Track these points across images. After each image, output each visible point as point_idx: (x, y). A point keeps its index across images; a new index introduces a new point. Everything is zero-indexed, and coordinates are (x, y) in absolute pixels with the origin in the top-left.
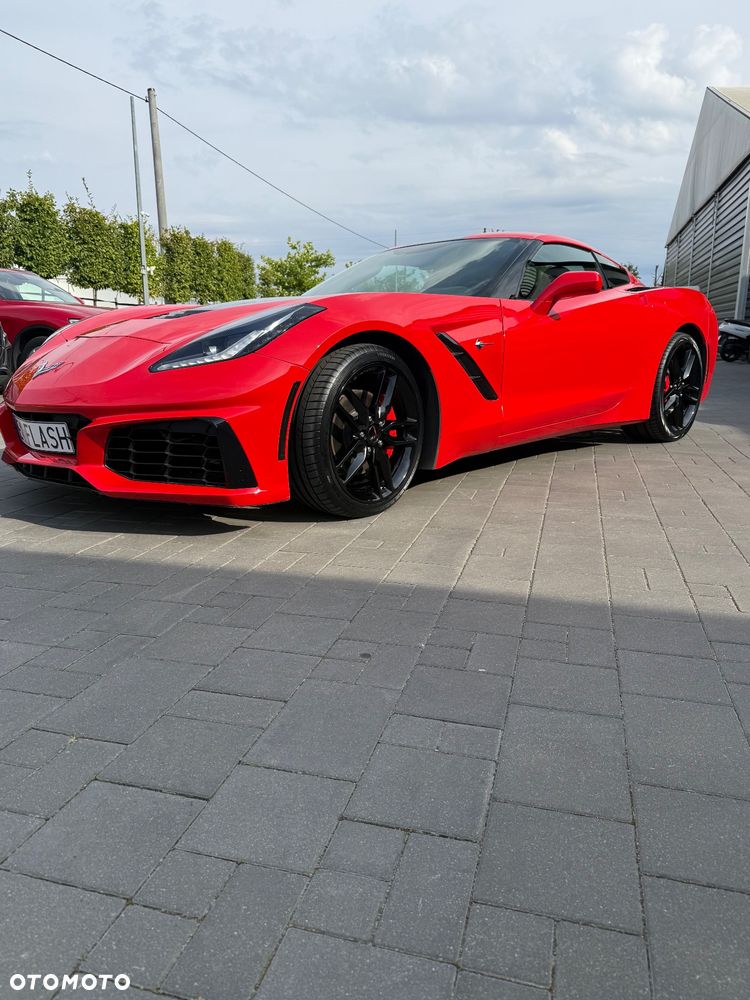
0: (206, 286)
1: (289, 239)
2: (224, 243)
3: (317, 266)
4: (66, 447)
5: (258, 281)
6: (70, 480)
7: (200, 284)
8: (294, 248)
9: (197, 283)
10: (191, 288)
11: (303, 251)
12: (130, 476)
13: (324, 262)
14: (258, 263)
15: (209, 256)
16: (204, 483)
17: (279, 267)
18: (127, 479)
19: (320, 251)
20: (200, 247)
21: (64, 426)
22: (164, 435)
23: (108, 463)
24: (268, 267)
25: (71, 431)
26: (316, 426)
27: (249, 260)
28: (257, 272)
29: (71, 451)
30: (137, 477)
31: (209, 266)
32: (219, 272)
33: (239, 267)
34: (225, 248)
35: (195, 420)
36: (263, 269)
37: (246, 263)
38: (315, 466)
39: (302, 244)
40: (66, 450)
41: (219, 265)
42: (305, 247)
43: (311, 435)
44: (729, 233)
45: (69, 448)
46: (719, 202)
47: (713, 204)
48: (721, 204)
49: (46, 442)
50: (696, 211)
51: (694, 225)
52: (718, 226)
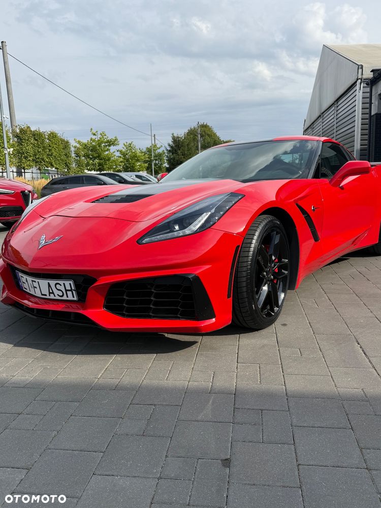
0: (43, 159)
1: (91, 129)
2: (52, 133)
3: (109, 146)
4: (72, 296)
5: (73, 155)
6: (72, 318)
7: (38, 158)
8: (94, 135)
9: (37, 157)
10: (33, 160)
11: (99, 136)
12: (123, 315)
13: (113, 144)
14: (73, 143)
15: (43, 141)
16: (179, 318)
17: (85, 146)
18: (120, 318)
19: (110, 136)
20: (37, 136)
21: (71, 282)
22: (149, 287)
23: (107, 307)
24: (78, 145)
25: (76, 285)
26: (247, 273)
27: (67, 142)
28: (73, 149)
29: (75, 299)
30: (128, 316)
31: (44, 147)
32: (50, 150)
33: (61, 146)
34: (53, 136)
35: (175, 276)
36: (75, 147)
37: (66, 145)
38: (246, 300)
39: (99, 133)
40: (70, 298)
41: (50, 146)
42: (101, 134)
43: (244, 279)
44: (346, 124)
45: (73, 297)
46: (337, 107)
47: (333, 108)
48: (339, 108)
49: (53, 293)
50: (323, 111)
51: (322, 119)
52: (338, 120)
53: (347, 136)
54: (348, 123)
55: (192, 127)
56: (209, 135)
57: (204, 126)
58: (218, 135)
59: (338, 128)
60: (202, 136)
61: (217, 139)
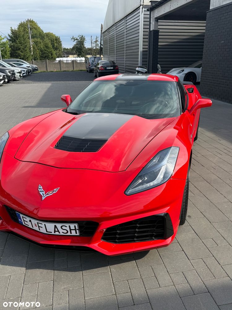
12: (115, 242)
16: (153, 239)
21: (76, 225)
22: (136, 223)
23: (104, 239)
29: (78, 234)
30: (119, 242)
40: (73, 233)
44: (133, 33)
45: (76, 233)
46: (126, 21)
47: (124, 21)
48: (127, 22)
49: (58, 231)
50: (116, 22)
51: (115, 27)
52: (127, 30)
53: (133, 41)
54: (134, 33)
55: (22, 22)
56: (35, 28)
57: (31, 22)
58: (41, 29)
59: (128, 35)
60: (31, 29)
61: (42, 32)
